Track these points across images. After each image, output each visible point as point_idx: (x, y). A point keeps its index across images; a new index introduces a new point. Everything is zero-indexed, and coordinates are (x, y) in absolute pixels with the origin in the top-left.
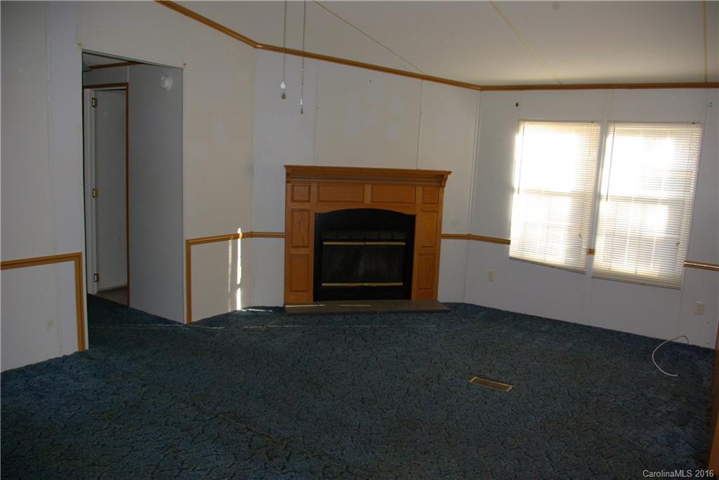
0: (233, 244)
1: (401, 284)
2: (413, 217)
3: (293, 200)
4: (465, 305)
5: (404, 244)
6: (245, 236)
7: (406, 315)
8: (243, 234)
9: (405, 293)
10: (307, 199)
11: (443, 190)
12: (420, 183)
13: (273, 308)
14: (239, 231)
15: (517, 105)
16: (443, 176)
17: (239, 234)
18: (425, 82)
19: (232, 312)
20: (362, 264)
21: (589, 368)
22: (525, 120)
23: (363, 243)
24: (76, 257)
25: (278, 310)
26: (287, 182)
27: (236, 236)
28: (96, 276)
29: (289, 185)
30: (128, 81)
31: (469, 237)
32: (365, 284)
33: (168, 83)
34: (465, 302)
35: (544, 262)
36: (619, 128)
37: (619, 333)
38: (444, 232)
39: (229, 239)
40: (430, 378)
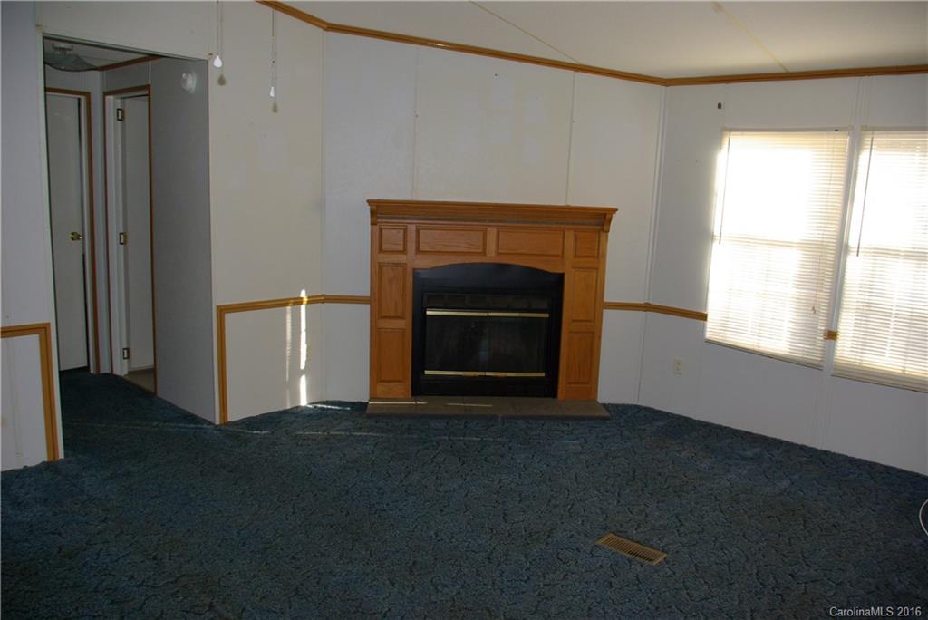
0: (292, 312)
1: (543, 375)
2: (560, 278)
3: (381, 250)
4: (638, 408)
5: (547, 315)
6: (312, 301)
7: (542, 422)
8: (309, 297)
9: (548, 388)
10: (401, 248)
11: (607, 236)
12: (572, 226)
13: (352, 404)
14: (303, 294)
15: (720, 106)
16: (605, 215)
17: (302, 298)
18: (580, 75)
19: (291, 409)
20: (485, 343)
21: (806, 528)
22: (731, 130)
23: (486, 314)
24: (42, 329)
25: (359, 407)
26: (372, 224)
27: (298, 302)
28: (126, 351)
29: (376, 228)
30: (150, 83)
31: (647, 307)
32: (488, 374)
33: (191, 82)
34: (639, 404)
35: (756, 348)
36: (879, 139)
37: (872, 465)
38: (607, 299)
39: (286, 305)
40: (536, 532)
